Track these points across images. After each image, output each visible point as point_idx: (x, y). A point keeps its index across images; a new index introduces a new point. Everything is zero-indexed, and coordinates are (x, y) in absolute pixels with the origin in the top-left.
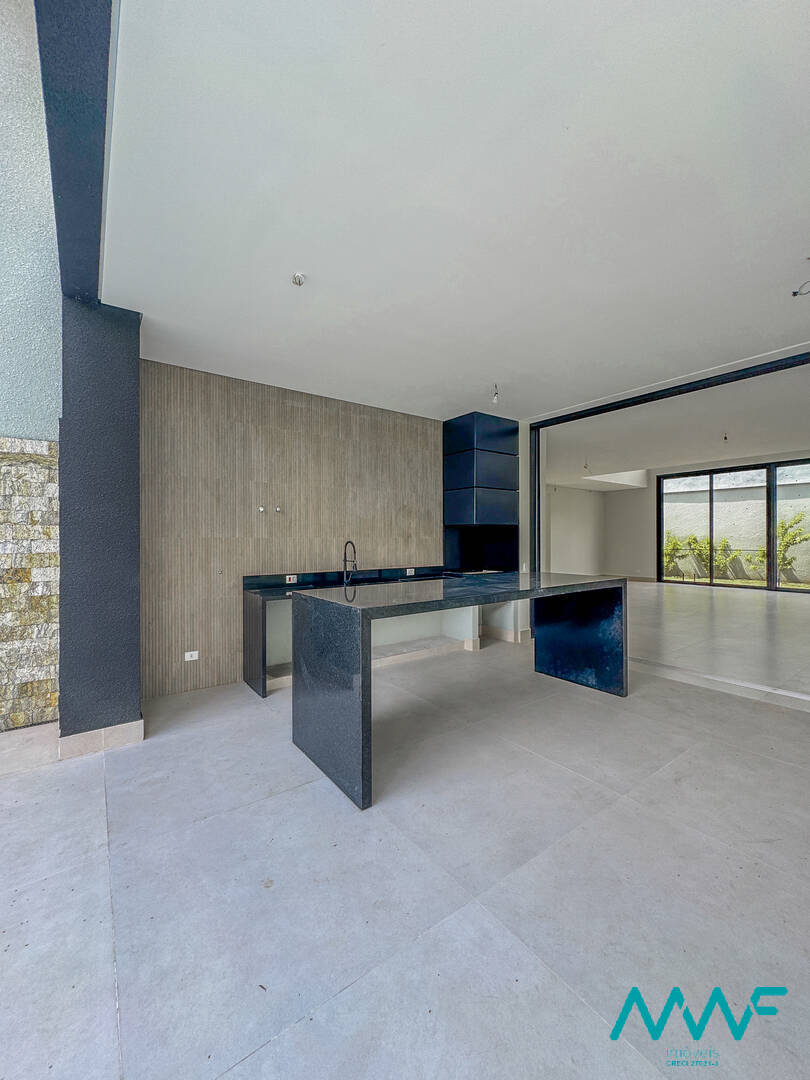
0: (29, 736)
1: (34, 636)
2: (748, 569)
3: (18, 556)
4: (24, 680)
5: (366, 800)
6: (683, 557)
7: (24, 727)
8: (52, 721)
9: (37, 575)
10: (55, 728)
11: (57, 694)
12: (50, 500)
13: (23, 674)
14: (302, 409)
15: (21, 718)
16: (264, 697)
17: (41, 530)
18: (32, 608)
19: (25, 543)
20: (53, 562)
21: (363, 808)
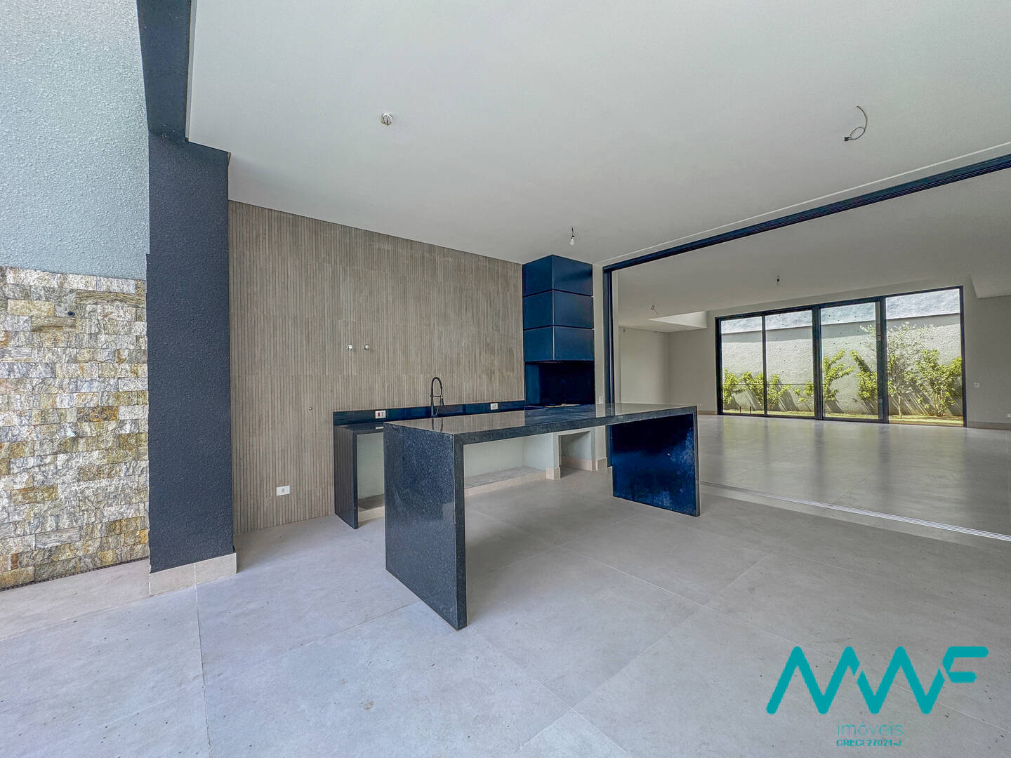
0: (119, 573)
1: (122, 475)
2: (797, 401)
3: (105, 394)
4: (112, 518)
5: (460, 621)
6: (740, 391)
7: (113, 565)
8: (141, 559)
9: (124, 413)
10: (146, 565)
11: (147, 531)
12: (138, 338)
13: (111, 512)
14: (388, 251)
15: (110, 556)
16: (355, 528)
17: (128, 368)
18: (119, 446)
19: (112, 382)
20: (141, 400)
21: (459, 628)
